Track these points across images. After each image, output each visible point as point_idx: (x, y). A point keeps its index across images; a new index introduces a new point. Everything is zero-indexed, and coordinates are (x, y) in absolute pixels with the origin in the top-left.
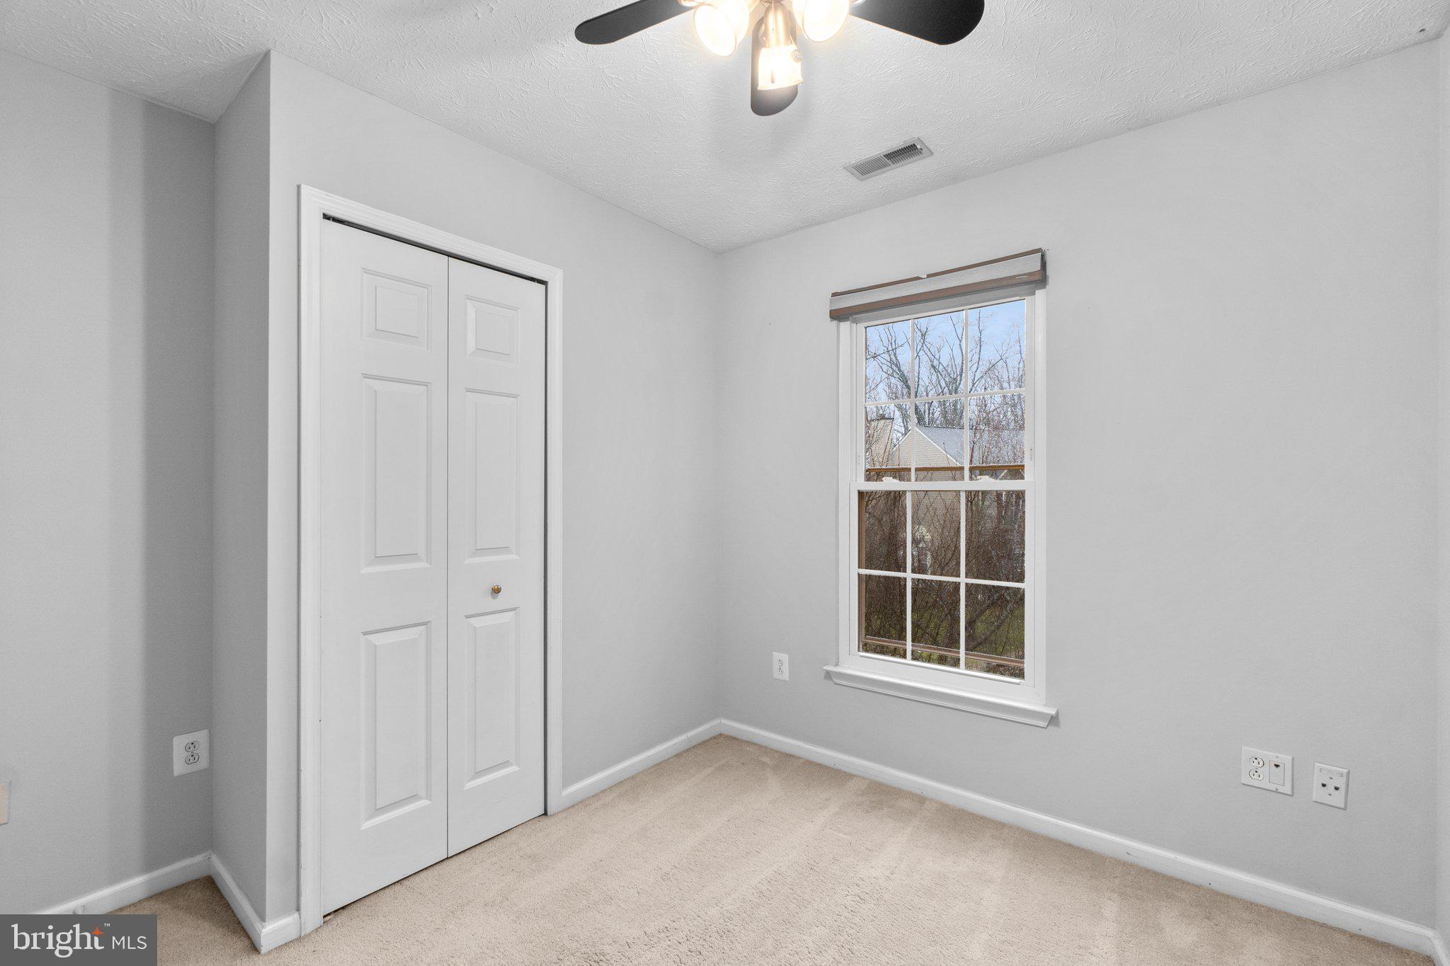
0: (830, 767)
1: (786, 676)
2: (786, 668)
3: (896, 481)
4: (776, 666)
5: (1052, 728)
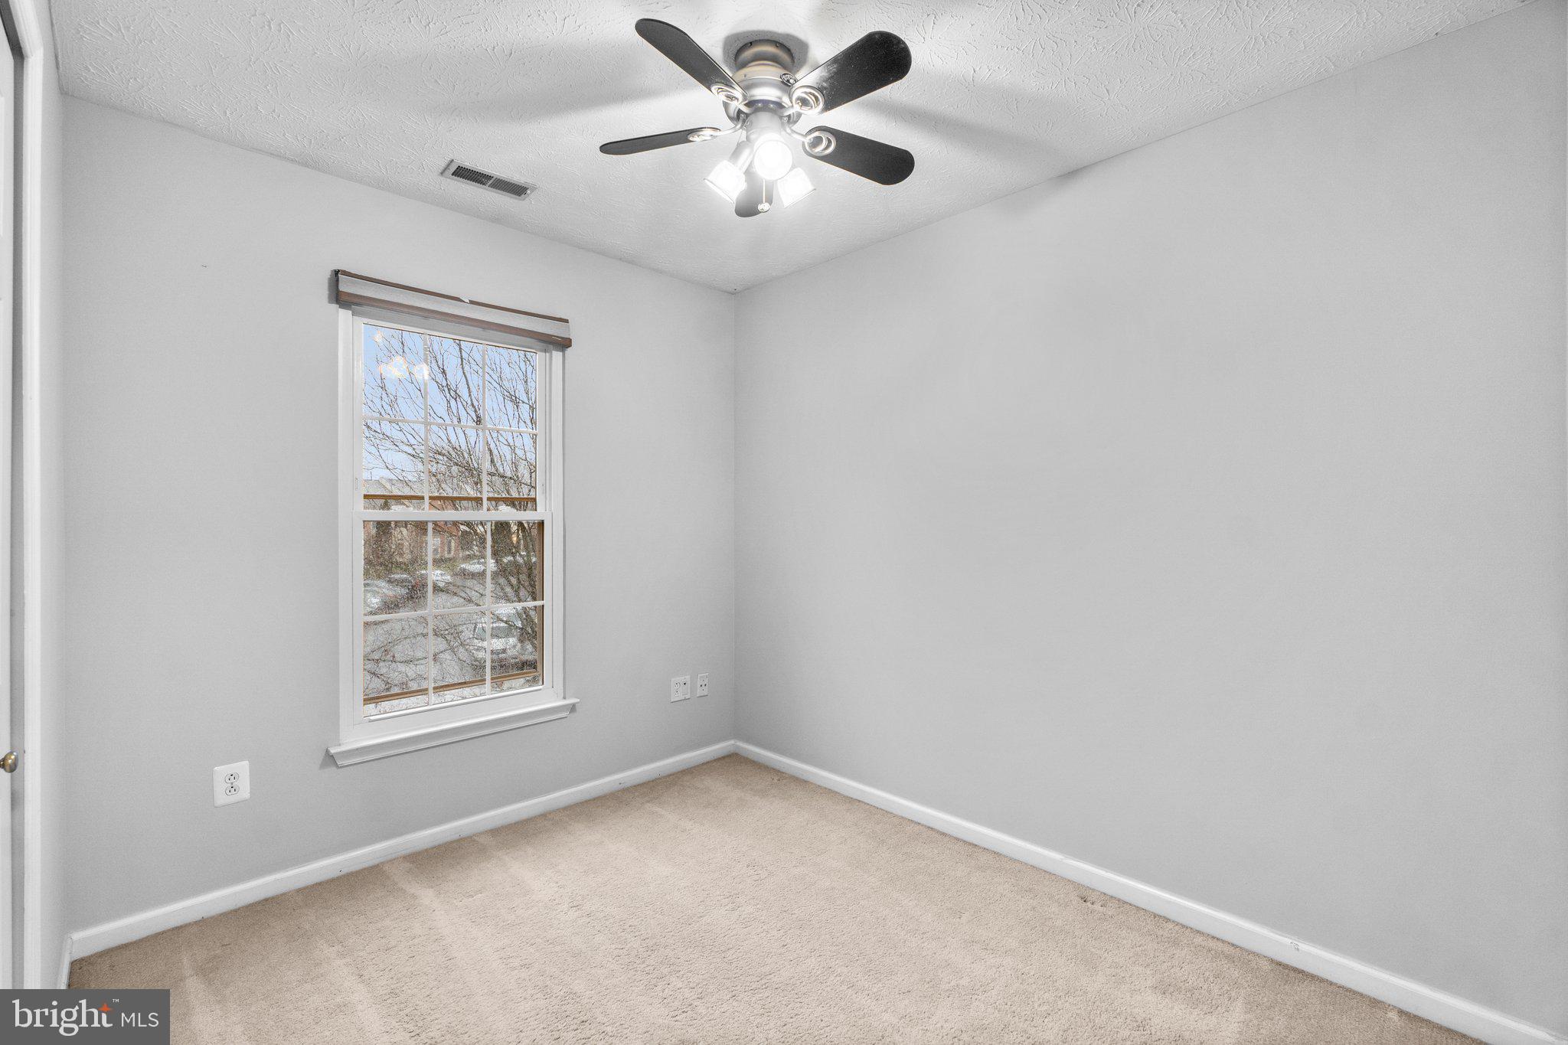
1: (244, 793)
2: (245, 783)
4: (221, 787)
5: (571, 714)
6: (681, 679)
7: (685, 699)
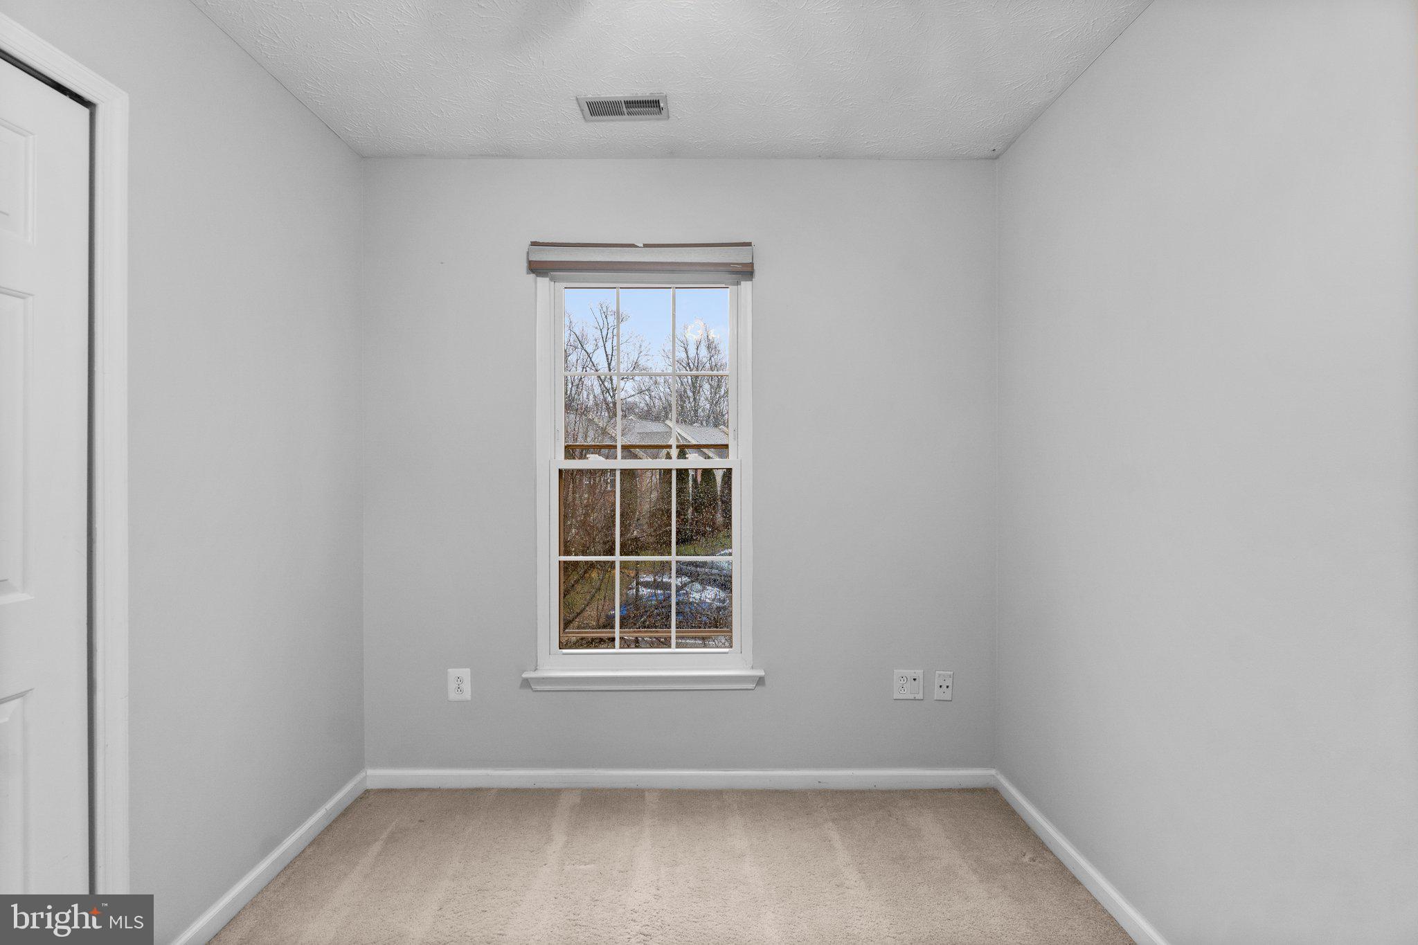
0: (530, 789)
1: (467, 695)
2: (467, 687)
3: (601, 458)
4: (452, 686)
5: (759, 688)
6: (910, 673)
7: (915, 699)
